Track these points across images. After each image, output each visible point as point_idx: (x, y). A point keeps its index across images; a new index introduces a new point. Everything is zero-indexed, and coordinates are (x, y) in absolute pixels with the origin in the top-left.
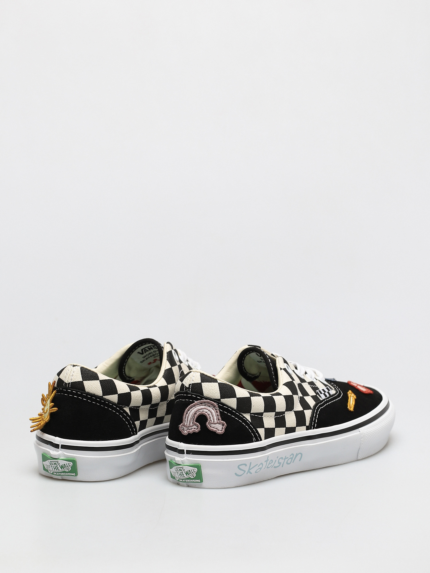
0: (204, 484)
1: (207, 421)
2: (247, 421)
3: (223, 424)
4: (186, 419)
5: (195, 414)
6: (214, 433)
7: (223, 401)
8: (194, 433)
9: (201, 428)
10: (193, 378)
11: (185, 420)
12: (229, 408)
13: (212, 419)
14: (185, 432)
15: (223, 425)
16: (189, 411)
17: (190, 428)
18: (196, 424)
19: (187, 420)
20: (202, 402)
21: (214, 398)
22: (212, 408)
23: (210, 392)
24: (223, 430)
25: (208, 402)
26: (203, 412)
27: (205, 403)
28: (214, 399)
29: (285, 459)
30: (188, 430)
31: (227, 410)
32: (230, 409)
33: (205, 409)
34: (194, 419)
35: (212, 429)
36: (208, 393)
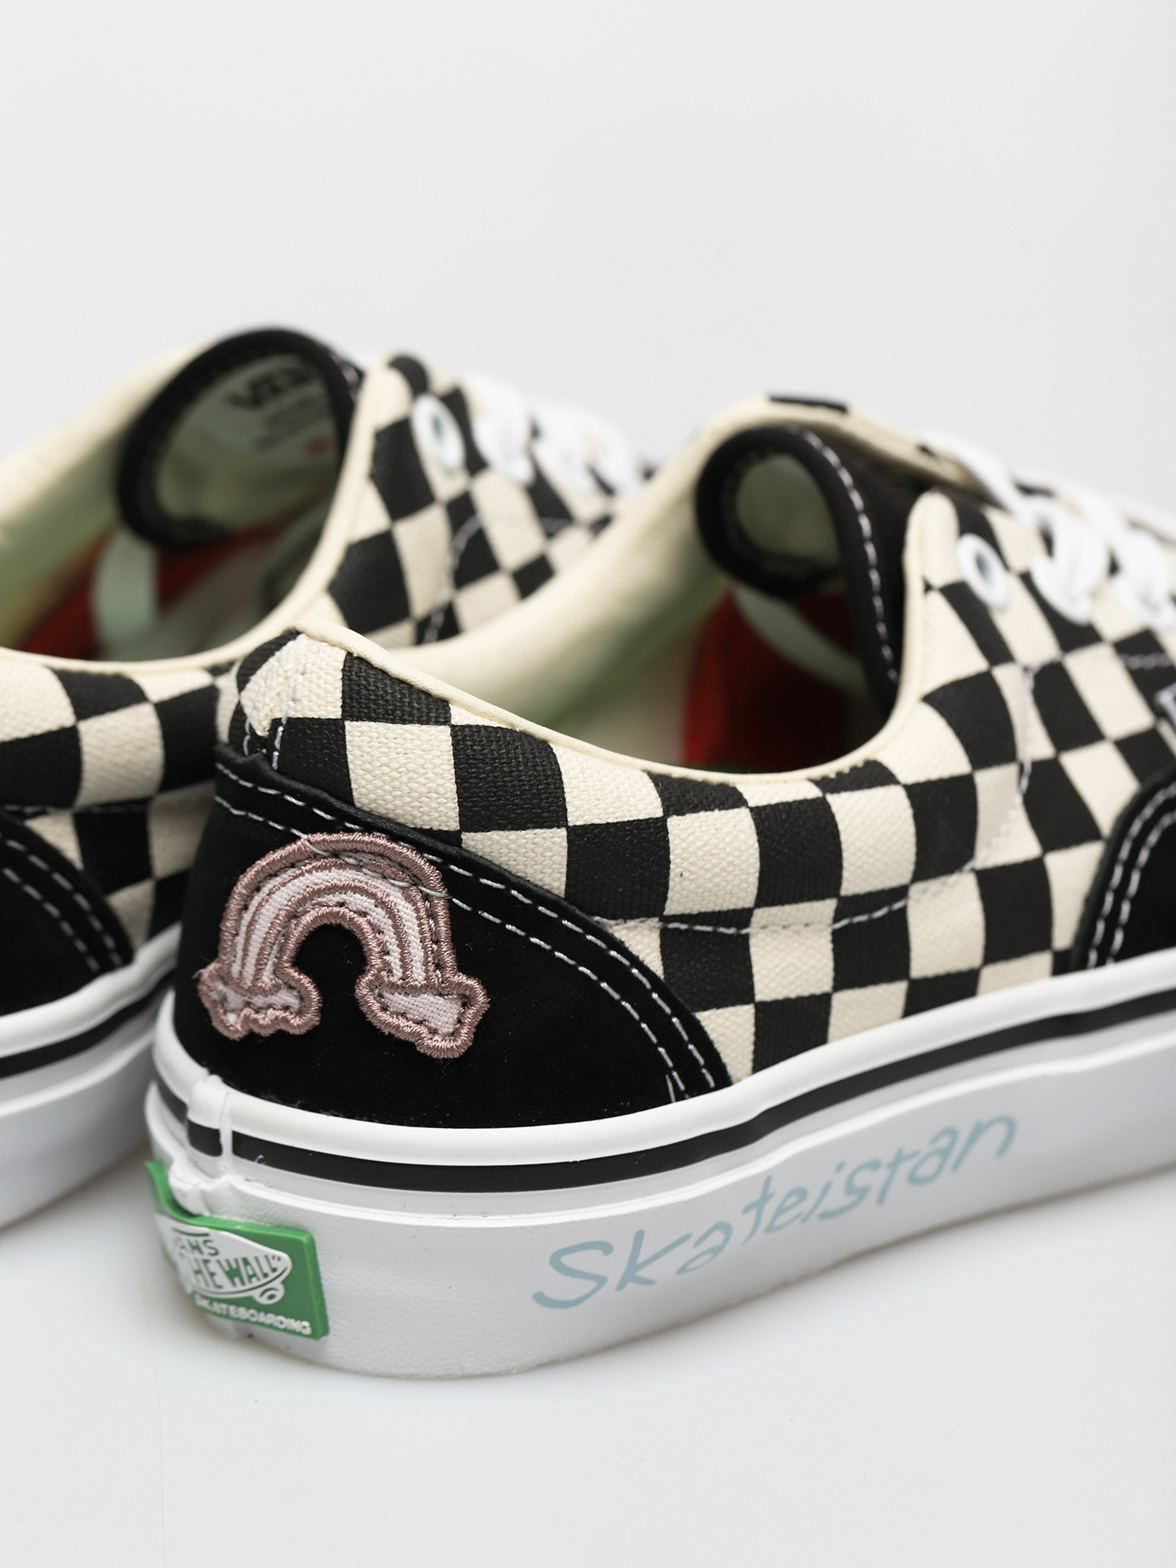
0: (335, 1344)
1: (363, 972)
2: (635, 971)
3: (464, 996)
4: (240, 940)
5: (293, 916)
6: (404, 1050)
7: (478, 842)
8: (281, 1037)
9: (322, 1011)
10: (300, 678)
11: (234, 946)
12: (514, 892)
13: (394, 959)
14: (232, 1024)
15: (466, 1001)
16: (258, 889)
17: (259, 1001)
18: (293, 984)
19: (245, 950)
20: (340, 846)
21: (419, 823)
22: (402, 888)
23: (394, 788)
24: (464, 1031)
25: (377, 849)
26: (342, 910)
27: (357, 851)
28: (421, 831)
29: (893, 1166)
30: (247, 1011)
31: (501, 903)
32: (520, 897)
33: (356, 890)
34: (282, 950)
35: (394, 1021)
36: (380, 792)
